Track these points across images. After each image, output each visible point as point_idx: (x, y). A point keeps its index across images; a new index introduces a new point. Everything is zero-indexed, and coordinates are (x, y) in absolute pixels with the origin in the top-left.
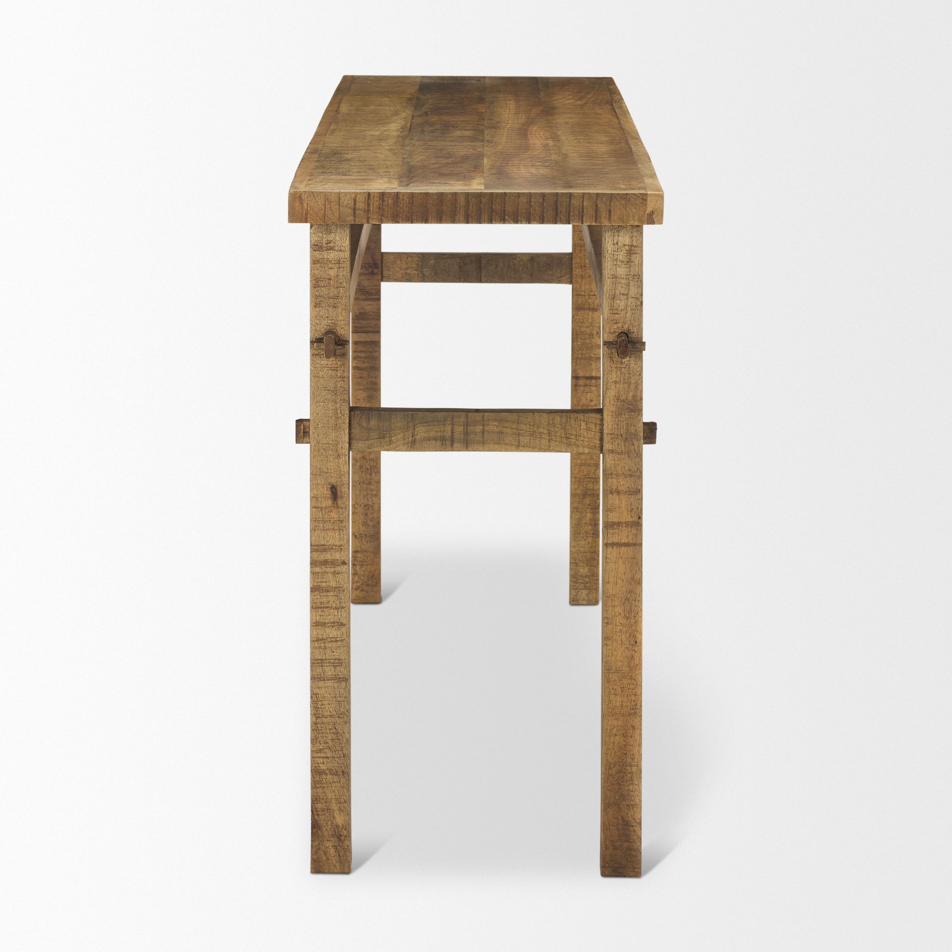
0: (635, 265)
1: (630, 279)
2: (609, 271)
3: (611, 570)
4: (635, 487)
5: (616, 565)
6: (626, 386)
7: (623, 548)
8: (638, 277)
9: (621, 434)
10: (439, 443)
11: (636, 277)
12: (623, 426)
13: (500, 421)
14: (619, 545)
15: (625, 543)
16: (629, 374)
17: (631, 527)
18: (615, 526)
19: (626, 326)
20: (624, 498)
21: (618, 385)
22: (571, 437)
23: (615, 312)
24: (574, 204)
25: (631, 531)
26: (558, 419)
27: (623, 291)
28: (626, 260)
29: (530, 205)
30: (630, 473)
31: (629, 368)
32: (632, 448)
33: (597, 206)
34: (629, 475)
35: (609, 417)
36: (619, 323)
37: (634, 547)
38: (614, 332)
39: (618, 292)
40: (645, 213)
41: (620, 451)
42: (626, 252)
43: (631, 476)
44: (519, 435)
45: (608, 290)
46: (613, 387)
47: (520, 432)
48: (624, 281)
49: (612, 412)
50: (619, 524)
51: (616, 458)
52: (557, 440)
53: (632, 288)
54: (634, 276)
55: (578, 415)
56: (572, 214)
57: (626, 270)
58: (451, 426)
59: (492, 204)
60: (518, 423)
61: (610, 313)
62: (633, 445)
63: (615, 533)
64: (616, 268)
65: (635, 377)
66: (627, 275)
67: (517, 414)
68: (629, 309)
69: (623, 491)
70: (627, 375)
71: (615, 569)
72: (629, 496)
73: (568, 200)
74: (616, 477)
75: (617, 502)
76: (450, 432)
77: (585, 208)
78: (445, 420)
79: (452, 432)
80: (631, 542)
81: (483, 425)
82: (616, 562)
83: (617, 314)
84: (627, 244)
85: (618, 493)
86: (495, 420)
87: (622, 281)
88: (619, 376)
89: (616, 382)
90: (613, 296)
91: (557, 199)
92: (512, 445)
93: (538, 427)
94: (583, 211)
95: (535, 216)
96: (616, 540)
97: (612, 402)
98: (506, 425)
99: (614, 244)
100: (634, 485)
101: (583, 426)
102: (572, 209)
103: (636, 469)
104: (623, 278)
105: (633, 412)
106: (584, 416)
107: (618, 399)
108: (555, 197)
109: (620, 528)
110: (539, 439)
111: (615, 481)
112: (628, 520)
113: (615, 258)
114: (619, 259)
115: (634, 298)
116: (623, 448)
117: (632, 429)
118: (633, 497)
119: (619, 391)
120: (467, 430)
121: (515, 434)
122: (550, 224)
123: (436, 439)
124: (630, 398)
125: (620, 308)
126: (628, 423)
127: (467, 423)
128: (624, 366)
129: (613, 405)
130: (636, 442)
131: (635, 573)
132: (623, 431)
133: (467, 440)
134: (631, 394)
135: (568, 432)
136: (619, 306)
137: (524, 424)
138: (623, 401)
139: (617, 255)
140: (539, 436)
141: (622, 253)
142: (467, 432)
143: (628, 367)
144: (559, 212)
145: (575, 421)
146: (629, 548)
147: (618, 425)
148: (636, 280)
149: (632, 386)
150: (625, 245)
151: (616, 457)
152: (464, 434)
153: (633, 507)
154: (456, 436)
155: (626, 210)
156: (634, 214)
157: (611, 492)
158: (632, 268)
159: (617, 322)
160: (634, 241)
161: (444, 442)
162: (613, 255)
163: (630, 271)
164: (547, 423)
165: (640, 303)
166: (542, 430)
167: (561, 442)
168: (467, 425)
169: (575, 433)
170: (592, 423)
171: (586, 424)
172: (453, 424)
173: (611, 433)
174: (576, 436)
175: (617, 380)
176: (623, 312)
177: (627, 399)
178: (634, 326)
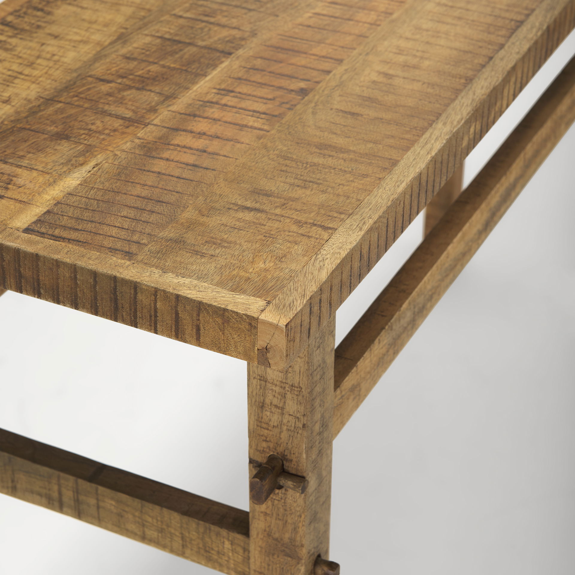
1: (287, 389)
6: (280, 523)
8: (299, 389)
10: (44, 500)
11: (296, 389)
12: (276, 569)
13: (118, 501)
16: (285, 510)
19: (280, 449)
21: (268, 518)
22: (213, 552)
23: (265, 426)
24: (142, 301)
27: (275, 401)
29: (76, 284)
31: (285, 503)
33: (177, 314)
36: (270, 441)
38: (263, 450)
39: (268, 401)
40: (254, 346)
44: (143, 526)
45: (254, 393)
47: (145, 523)
48: (277, 389)
49: (261, 547)
52: (193, 548)
53: (289, 402)
54: (292, 386)
55: (221, 530)
56: (139, 314)
58: (57, 486)
59: (19, 266)
60: (141, 512)
61: (258, 426)
65: (293, 516)
66: (281, 382)
68: (285, 428)
70: (281, 510)
73: (133, 292)
76: (57, 492)
77: (159, 311)
78: (50, 478)
79: (60, 493)
81: (98, 500)
83: (268, 429)
86: (112, 499)
87: (274, 388)
88: (271, 507)
90: (261, 404)
91: (116, 286)
92: (136, 534)
93: (168, 526)
94: (156, 316)
95: (84, 301)
97: (261, 536)
98: (127, 509)
101: (227, 545)
102: (138, 307)
104: (276, 385)
105: (290, 557)
106: (228, 534)
107: (269, 535)
108: (112, 282)
110: (170, 539)
115: (292, 415)
119: (270, 526)
120: (78, 497)
121: (139, 524)
122: (107, 318)
123: (40, 495)
124: (286, 540)
125: (271, 424)
126: (283, 568)
127: (77, 489)
128: (277, 498)
134: (287, 536)
135: (207, 545)
136: (270, 420)
137: (150, 516)
138: (276, 540)
140: (169, 536)
142: (78, 500)
143: (283, 501)
144: (120, 306)
145: (217, 535)
147: (269, 565)
148: (296, 393)
149: (290, 527)
152: (74, 501)
154: (65, 499)
155: (223, 334)
156: (235, 342)
158: (290, 375)
159: (268, 439)
163: (286, 379)
164: (179, 525)
165: (301, 426)
166: (173, 531)
167: (198, 553)
168: (78, 492)
169: (216, 549)
170: (239, 545)
171: (232, 544)
172: (59, 485)
173: (260, 570)
174: (218, 553)
175: (268, 512)
176: (277, 430)
177: (282, 539)
178: (292, 452)
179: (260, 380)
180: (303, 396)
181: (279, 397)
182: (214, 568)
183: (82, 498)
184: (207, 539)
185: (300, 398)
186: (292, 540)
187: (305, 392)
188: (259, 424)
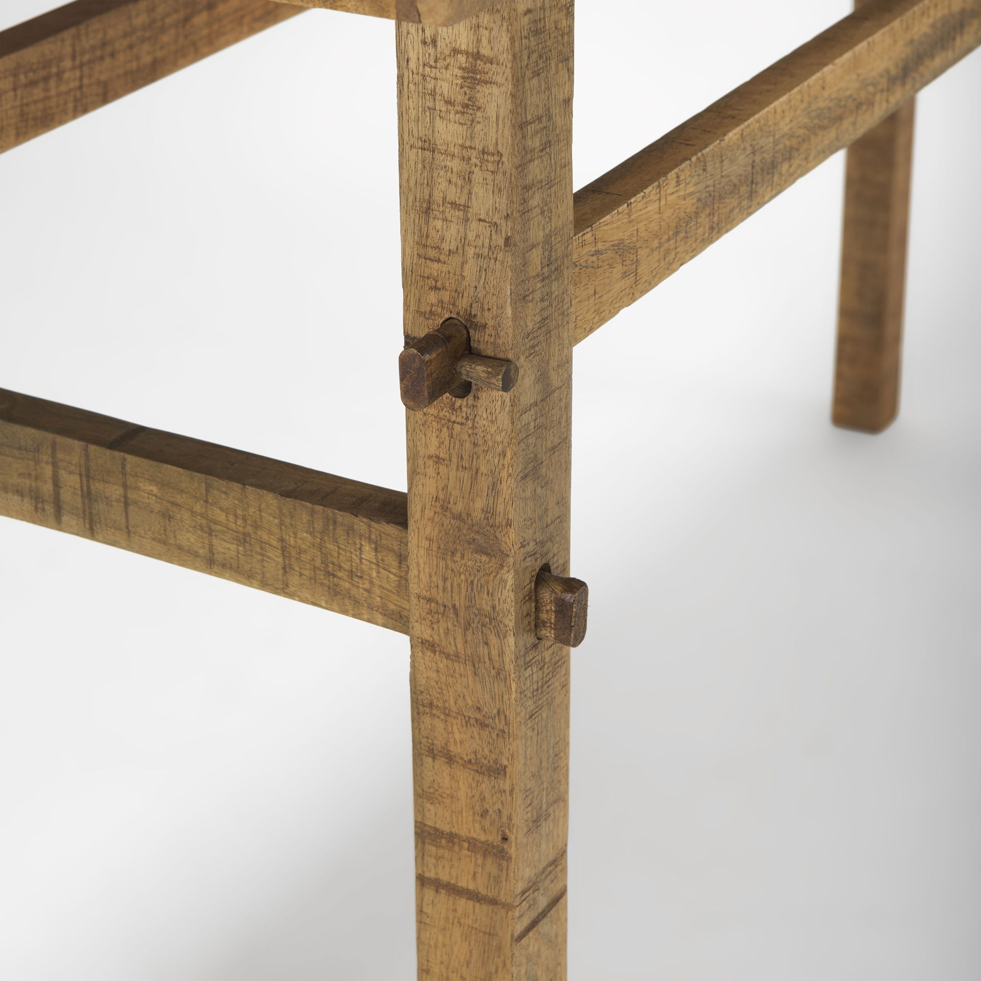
0: (488, 118)
1: (474, 160)
2: (412, 125)
3: (432, 943)
4: (493, 756)
5: (445, 936)
6: (466, 476)
7: (464, 900)
8: (496, 158)
9: (454, 606)
10: (27, 504)
11: (490, 158)
12: (459, 585)
13: (164, 484)
14: (454, 890)
15: (467, 890)
16: (475, 445)
17: (485, 856)
18: (443, 841)
19: (463, 304)
20: (465, 777)
21: (442, 469)
22: (340, 574)
23: (432, 253)
25: (483, 866)
26: (305, 517)
27: (453, 194)
28: (460, 98)
30: (478, 716)
31: (473, 427)
32: (483, 651)
34: (477, 720)
35: (422, 552)
36: (444, 288)
37: (491, 908)
38: (431, 312)
39: (438, 196)
41: (451, 650)
42: (460, 73)
43: (483, 725)
44: (210, 534)
45: (412, 182)
46: (431, 471)
47: (213, 526)
48: (455, 164)
49: (430, 540)
50: (452, 838)
51: (441, 666)
52: (303, 572)
53: (478, 190)
54: (483, 152)
55: (356, 520)
57: (460, 129)
58: (50, 467)
60: (207, 502)
61: (419, 256)
62: (486, 644)
63: (442, 857)
64: (432, 120)
65: (489, 456)
66: (463, 147)
67: (203, 476)
68: (471, 252)
69: (461, 758)
70: (467, 445)
71: (444, 945)
72: (479, 778)
74: (442, 717)
75: (447, 782)
76: (50, 482)
78: (37, 450)
79: (56, 484)
80: (483, 891)
81: (125, 486)
82: (444, 929)
83: (439, 261)
84: (463, 47)
85: (450, 759)
86: (152, 480)
87: (449, 164)
88: (447, 443)
89: (438, 460)
90: (425, 205)
92: (196, 555)
93: (256, 527)
96: (444, 877)
97: (429, 513)
98: (179, 499)
99: (424, 43)
100: (490, 751)
101: (368, 552)
103: (495, 711)
104: (453, 156)
105: (487, 554)
106: (369, 526)
107: (444, 508)
109: (456, 848)
110: (259, 557)
111: (440, 725)
112: (473, 835)
113: (430, 86)
114: (441, 95)
115: (484, 221)
116: (460, 645)
117: (484, 602)
118: (486, 779)
119: (446, 486)
120: (89, 487)
121: (202, 530)
123: (20, 492)
124: (478, 515)
125: (445, 246)
126: (472, 582)
127: (88, 469)
128: (459, 420)
129: (431, 520)
130: (493, 640)
131: (493, 970)
132: (460, 601)
133: (91, 513)
134: (479, 504)
135: (330, 559)
136: (443, 239)
137: (221, 509)
138: (459, 517)
139: (436, 79)
140: (259, 550)
141: (448, 74)
142: (89, 493)
143: (470, 423)
145: (348, 534)
146: (477, 905)
147: (445, 579)
148: (491, 167)
149: (484, 483)
150: (456, 51)
151: (443, 664)
152: (83, 496)
153: (487, 806)
154: (66, 495)
157: (432, 753)
158: (479, 127)
159: (439, 284)
160: (484, 41)
161: (40, 505)
162: (424, 76)
163: (472, 138)
164: (277, 521)
165: (501, 242)
166: (265, 537)
167: (314, 579)
168: (88, 477)
169: (346, 566)
170: (391, 550)
171: (376, 550)
172: (55, 465)
173: (428, 595)
174: (351, 573)
175: (442, 455)
176: (456, 260)
177: (469, 515)
178: (486, 307)
179: (423, 149)
180: (505, 173)
181: (460, 182)
182: (344, 612)
183: (97, 486)
184: (330, 546)
185: (499, 177)
186: (489, 512)
187: (508, 163)
188: (422, 252)
